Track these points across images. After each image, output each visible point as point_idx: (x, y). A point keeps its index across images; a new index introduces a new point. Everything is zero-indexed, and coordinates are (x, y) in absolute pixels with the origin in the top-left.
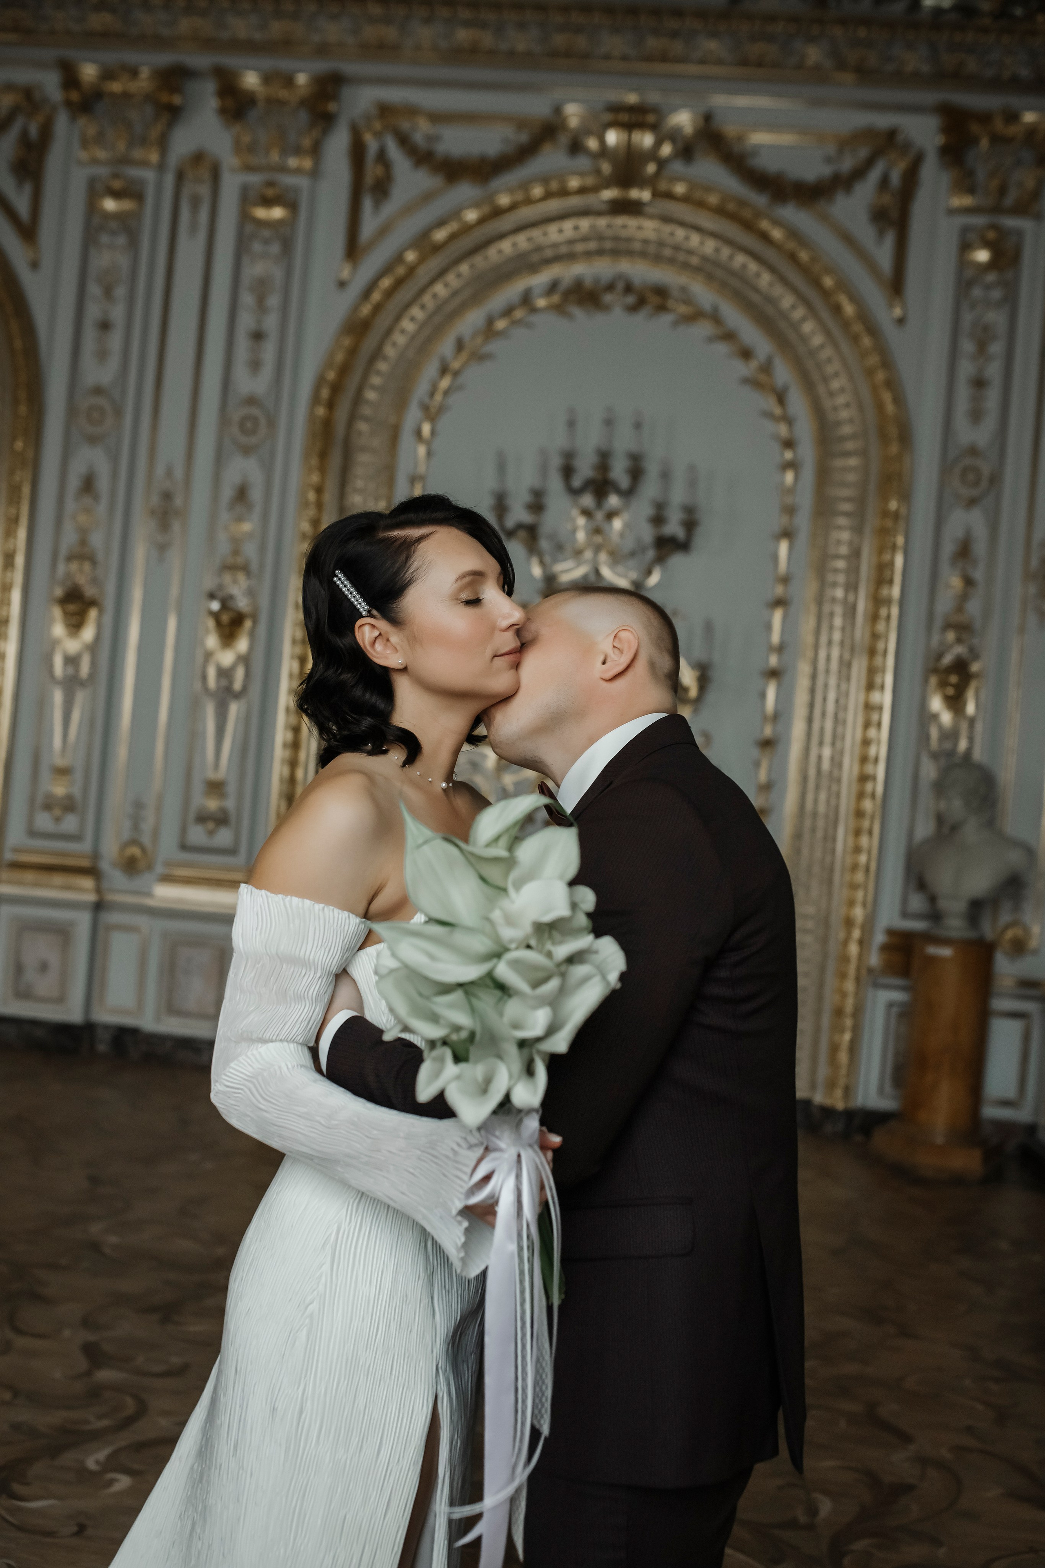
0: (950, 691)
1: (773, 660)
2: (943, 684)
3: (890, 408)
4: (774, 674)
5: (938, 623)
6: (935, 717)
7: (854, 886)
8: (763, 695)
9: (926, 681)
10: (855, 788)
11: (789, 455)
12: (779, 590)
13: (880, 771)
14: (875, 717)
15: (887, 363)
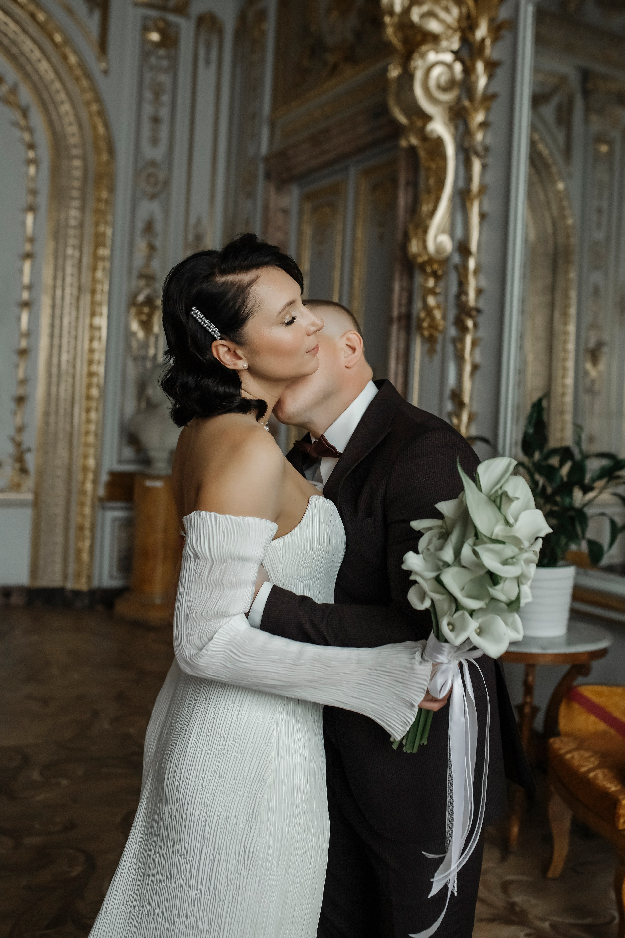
0: (144, 318)
1: (25, 295)
2: (139, 313)
3: (101, 130)
4: (26, 305)
5: (135, 273)
6: (134, 334)
7: (87, 445)
8: (19, 319)
9: (128, 311)
10: (85, 381)
11: (31, 154)
12: (28, 247)
13: (101, 369)
14: (97, 334)
15: (98, 99)
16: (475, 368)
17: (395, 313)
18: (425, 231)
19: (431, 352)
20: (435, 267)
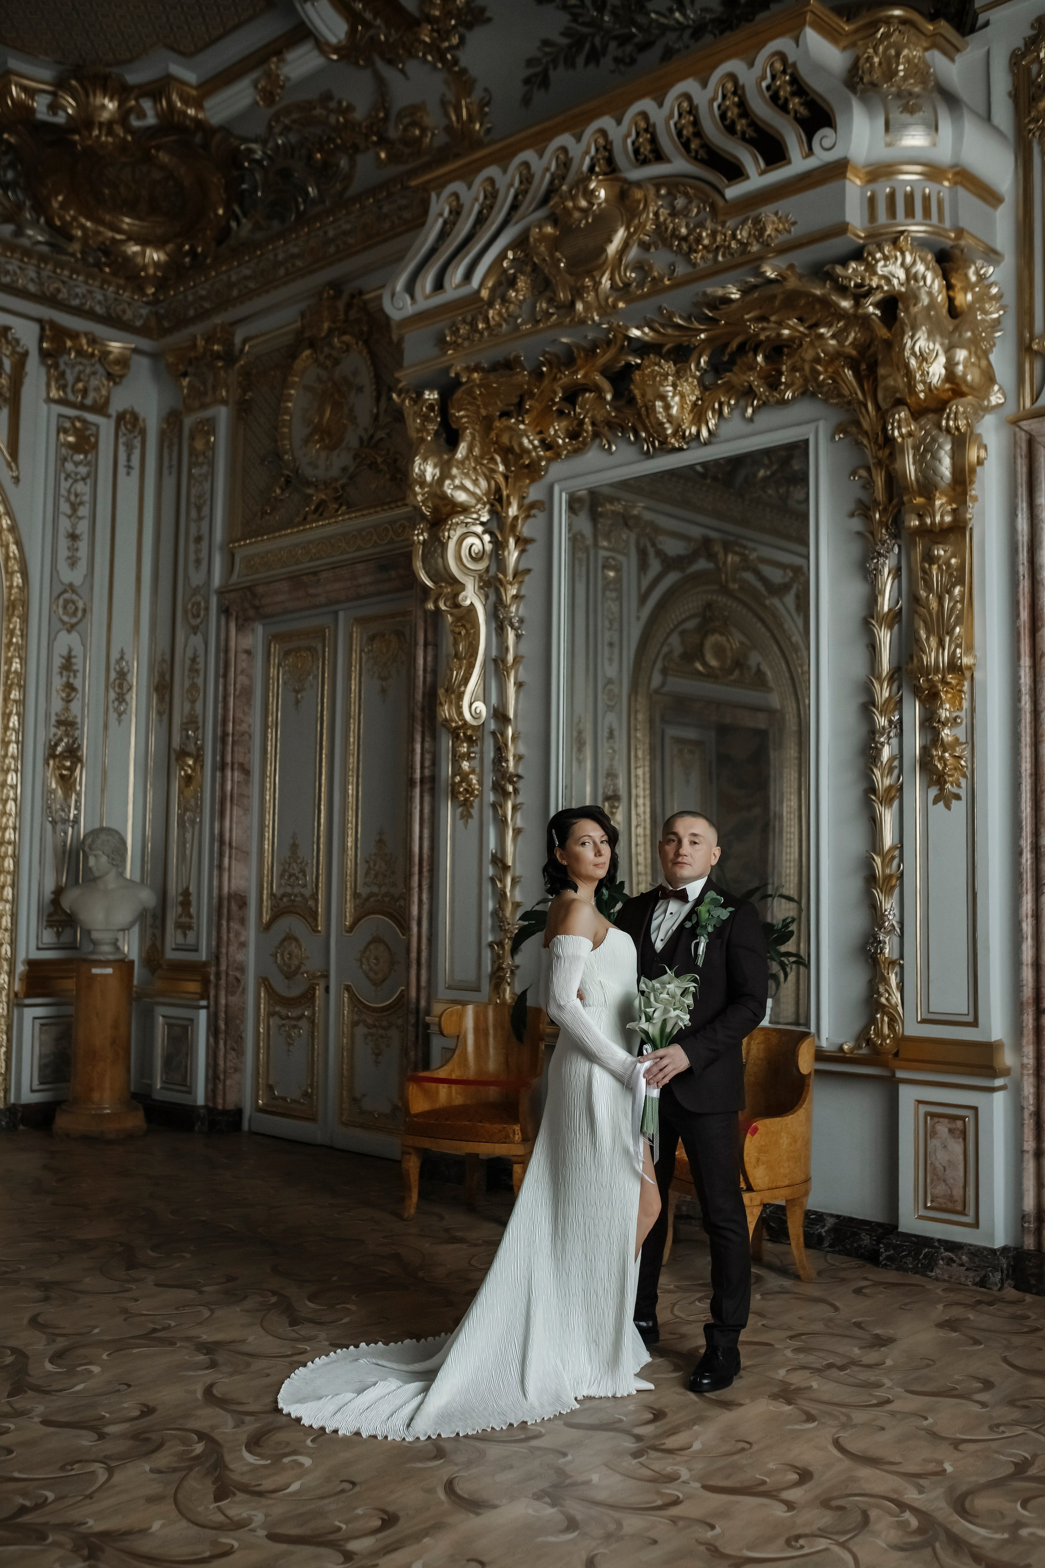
0: (65, 772)
2: (60, 767)
5: (55, 720)
6: (54, 792)
9: (47, 762)
15: (9, 512)
16: (517, 832)
17: (418, 775)
18: (460, 696)
19: (466, 816)
20: (469, 732)
